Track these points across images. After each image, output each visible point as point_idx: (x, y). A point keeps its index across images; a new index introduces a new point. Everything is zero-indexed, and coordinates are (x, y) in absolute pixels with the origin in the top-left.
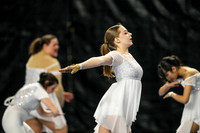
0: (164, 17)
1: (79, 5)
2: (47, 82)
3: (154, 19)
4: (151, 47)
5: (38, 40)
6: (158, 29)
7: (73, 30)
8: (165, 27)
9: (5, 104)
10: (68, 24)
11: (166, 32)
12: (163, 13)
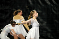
0: (55, 5)
1: (30, 1)
2: (13, 24)
3: (52, 5)
4: (51, 13)
5: (16, 11)
6: (53, 8)
7: (28, 9)
8: (56, 8)
9: (1, 31)
10: (27, 7)
11: (56, 9)
12: (55, 3)
